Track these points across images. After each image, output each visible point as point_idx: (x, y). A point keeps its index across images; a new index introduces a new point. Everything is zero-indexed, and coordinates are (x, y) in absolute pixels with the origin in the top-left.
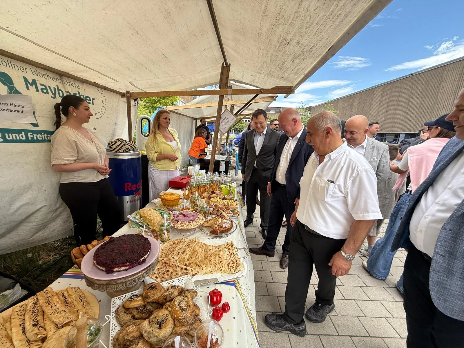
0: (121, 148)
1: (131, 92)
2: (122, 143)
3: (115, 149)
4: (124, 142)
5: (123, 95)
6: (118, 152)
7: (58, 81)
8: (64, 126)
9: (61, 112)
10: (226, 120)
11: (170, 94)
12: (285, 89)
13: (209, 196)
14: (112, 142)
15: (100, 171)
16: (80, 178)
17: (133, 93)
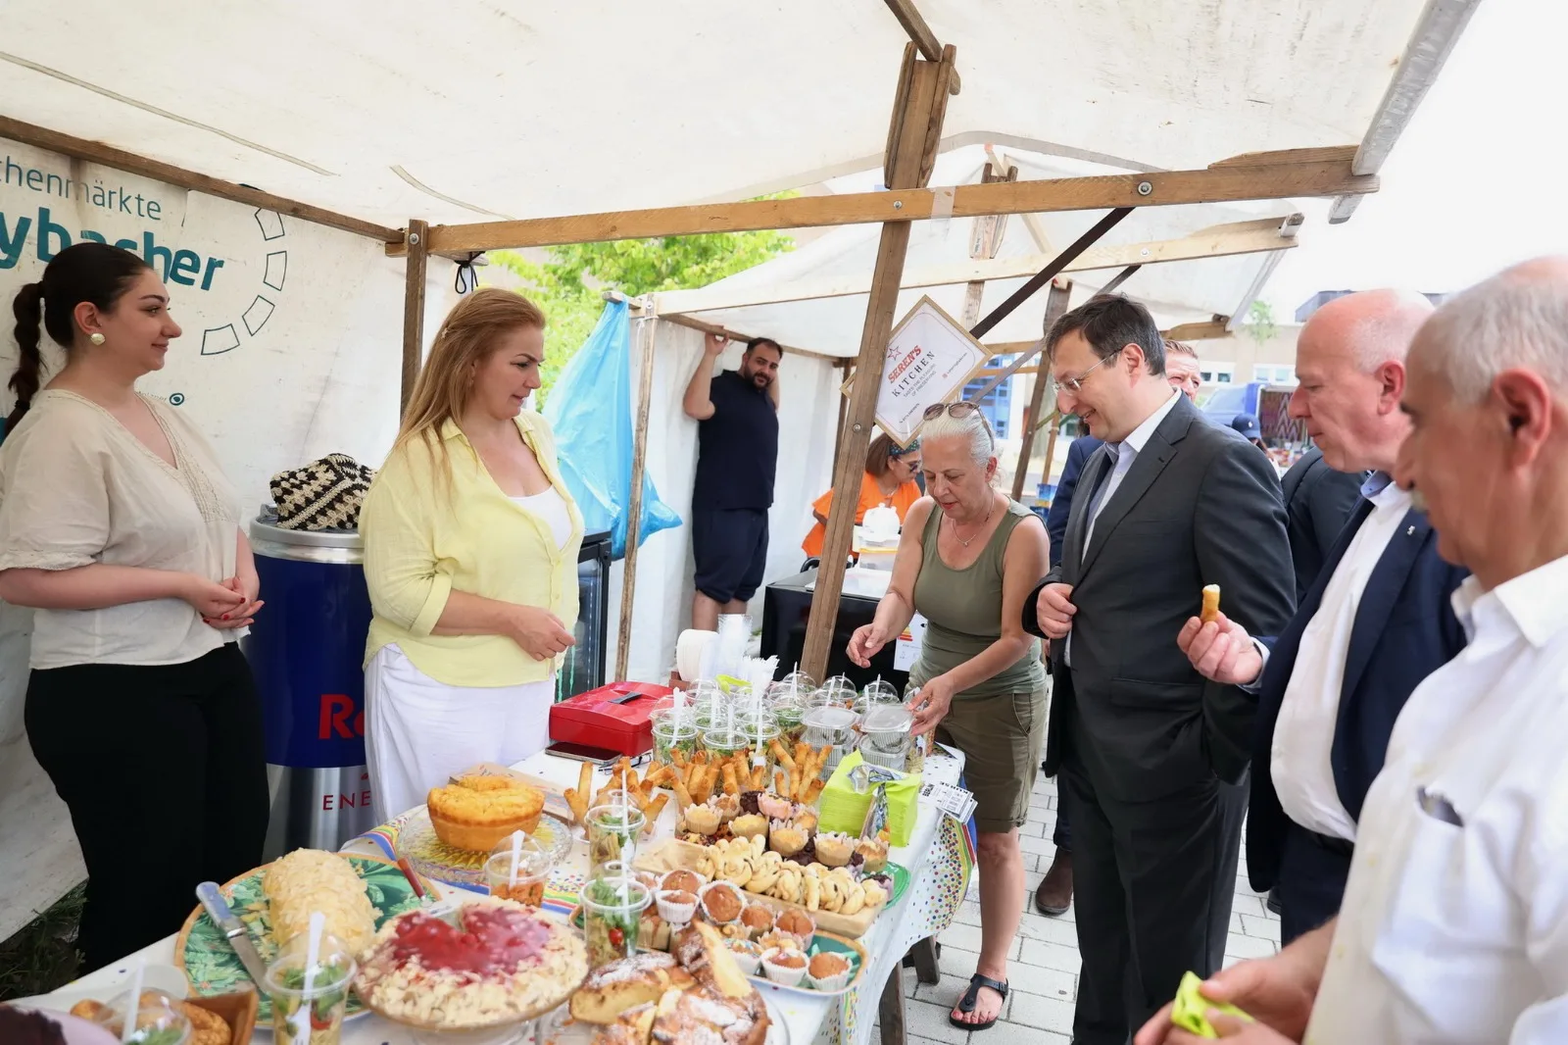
0: (331, 506)
1: (432, 224)
2: (340, 479)
3: (299, 508)
4: (353, 477)
5: (394, 241)
6: (311, 526)
7: (55, 188)
8: (59, 392)
9: (42, 325)
10: (917, 362)
11: (614, 229)
12: (1303, 164)
13: (723, 823)
14: (293, 475)
15: (209, 610)
16: (118, 645)
17: (440, 227)
